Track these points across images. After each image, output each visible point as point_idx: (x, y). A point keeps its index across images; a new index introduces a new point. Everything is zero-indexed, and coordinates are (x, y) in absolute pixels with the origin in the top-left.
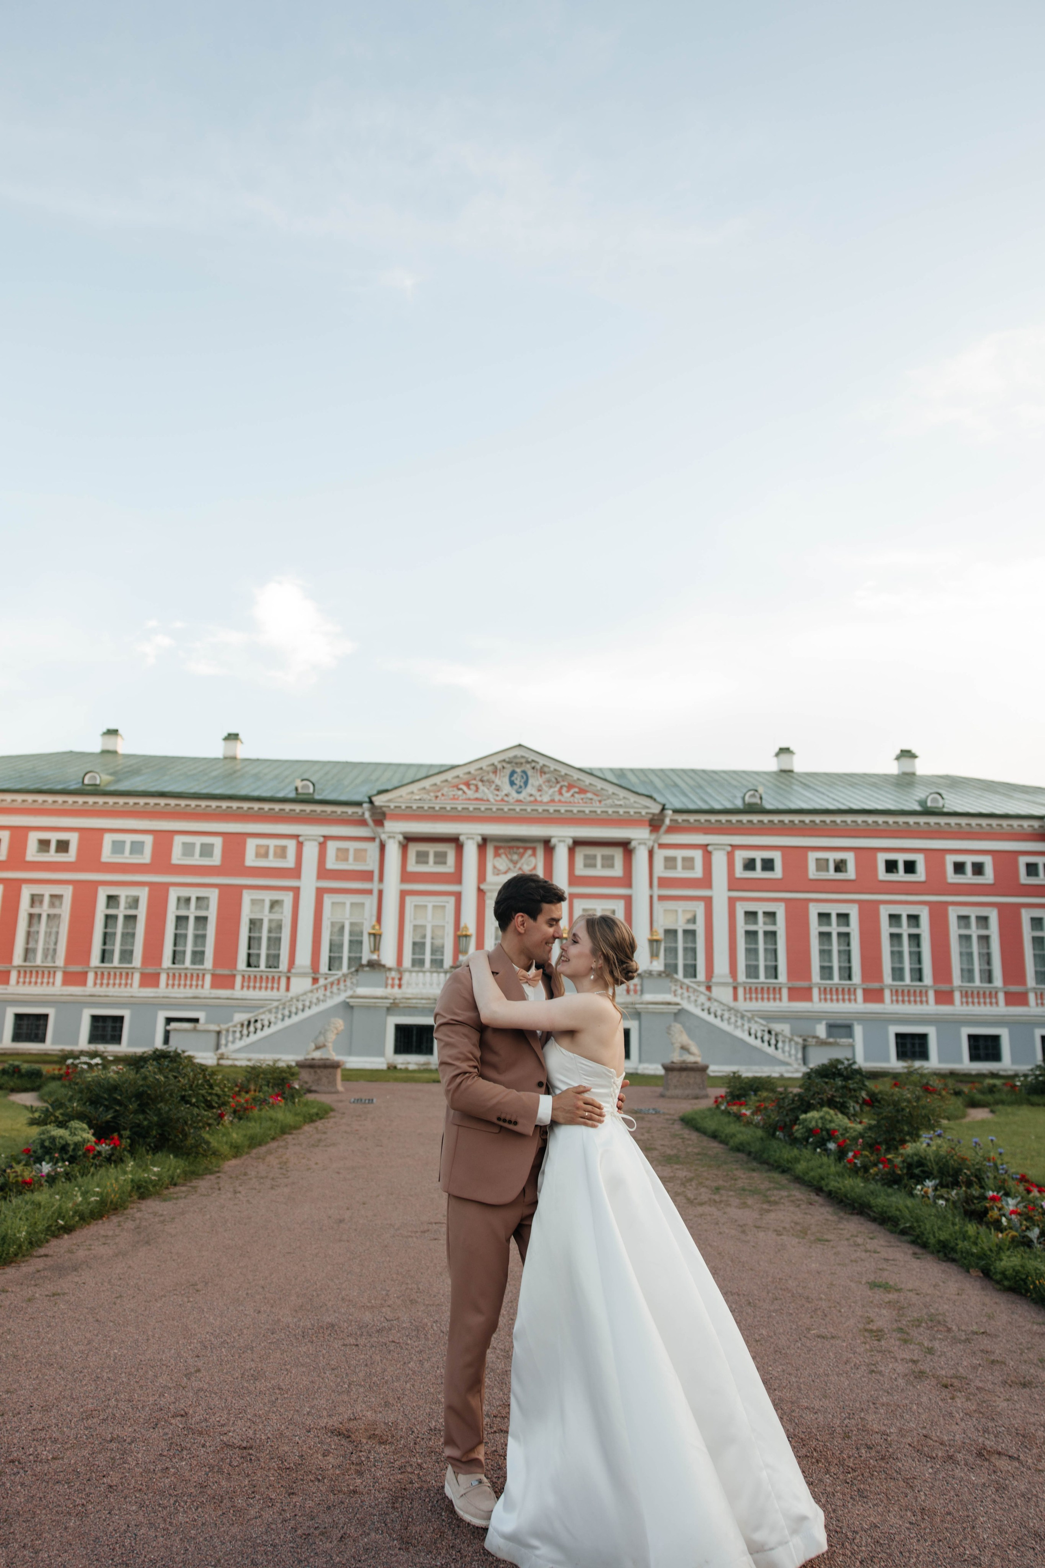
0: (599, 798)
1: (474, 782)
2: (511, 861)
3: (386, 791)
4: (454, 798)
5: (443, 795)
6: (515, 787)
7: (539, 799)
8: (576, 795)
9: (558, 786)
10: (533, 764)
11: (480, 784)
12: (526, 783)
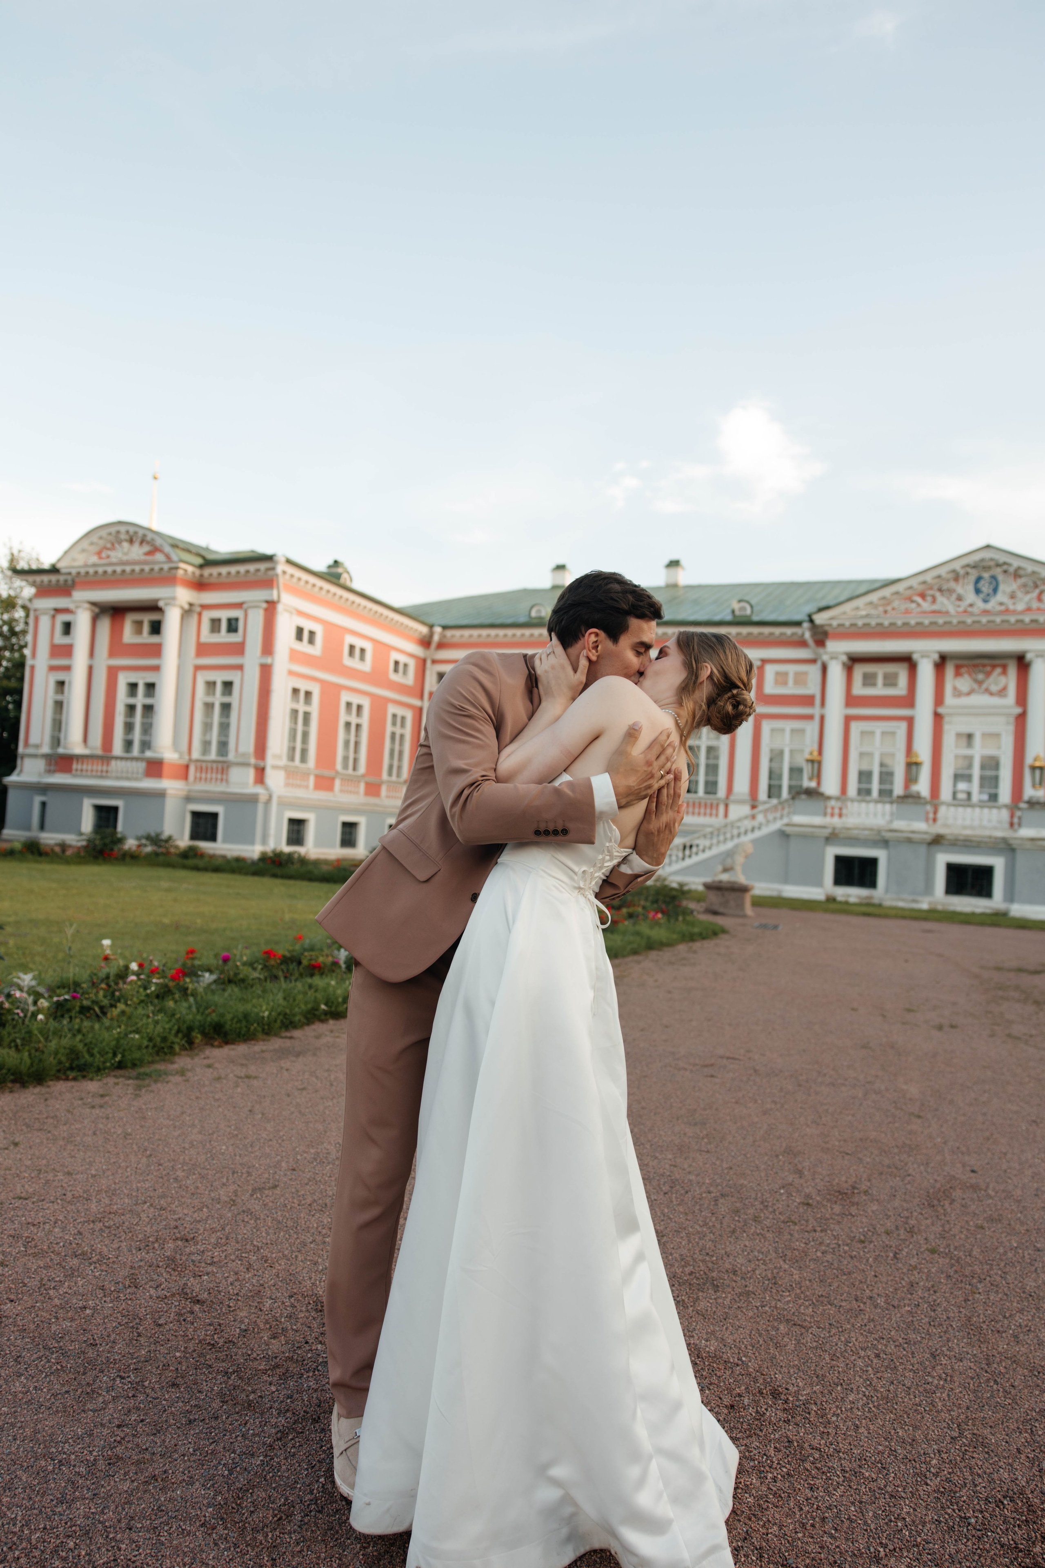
1: (931, 593)
2: (975, 681)
3: (827, 608)
4: (907, 612)
5: (893, 609)
6: (982, 596)
7: (1011, 607)
9: (1037, 591)
10: (1005, 567)
11: (938, 594)
12: (995, 590)
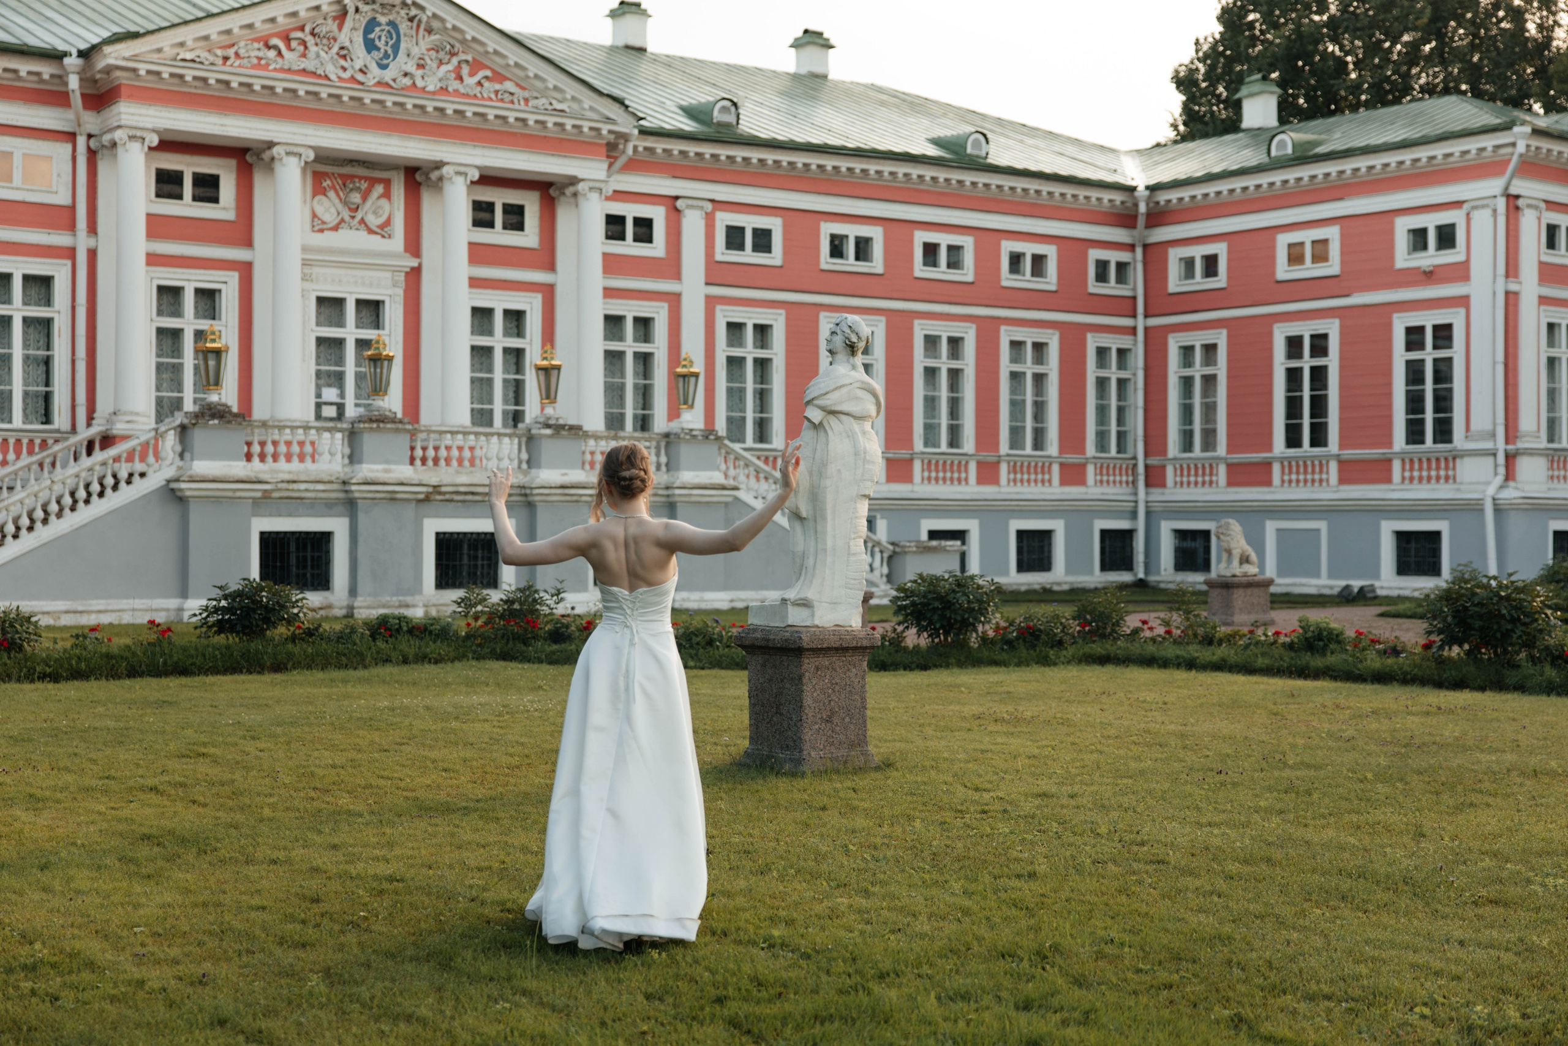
0: (526, 94)
1: (299, 34)
2: (345, 203)
3: (135, 36)
4: (260, 64)
5: (237, 54)
6: (375, 54)
7: (420, 83)
8: (486, 84)
9: (455, 61)
10: (414, 12)
11: (310, 40)
12: (396, 48)
